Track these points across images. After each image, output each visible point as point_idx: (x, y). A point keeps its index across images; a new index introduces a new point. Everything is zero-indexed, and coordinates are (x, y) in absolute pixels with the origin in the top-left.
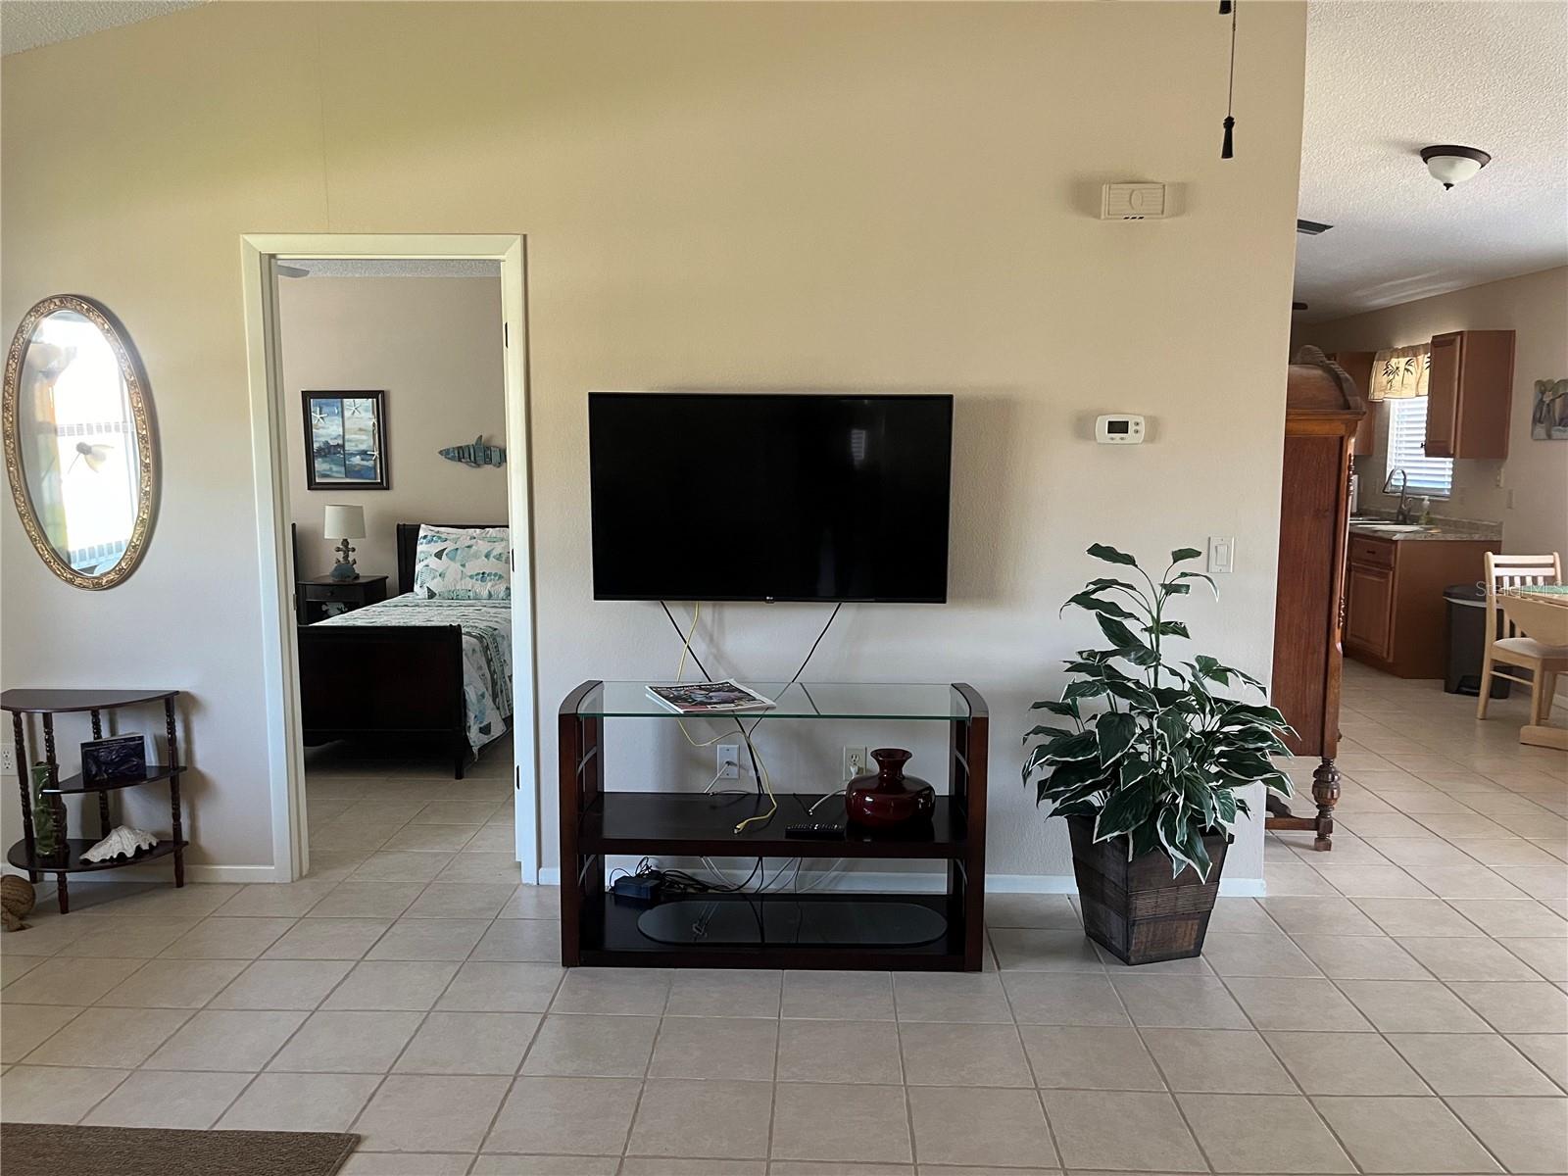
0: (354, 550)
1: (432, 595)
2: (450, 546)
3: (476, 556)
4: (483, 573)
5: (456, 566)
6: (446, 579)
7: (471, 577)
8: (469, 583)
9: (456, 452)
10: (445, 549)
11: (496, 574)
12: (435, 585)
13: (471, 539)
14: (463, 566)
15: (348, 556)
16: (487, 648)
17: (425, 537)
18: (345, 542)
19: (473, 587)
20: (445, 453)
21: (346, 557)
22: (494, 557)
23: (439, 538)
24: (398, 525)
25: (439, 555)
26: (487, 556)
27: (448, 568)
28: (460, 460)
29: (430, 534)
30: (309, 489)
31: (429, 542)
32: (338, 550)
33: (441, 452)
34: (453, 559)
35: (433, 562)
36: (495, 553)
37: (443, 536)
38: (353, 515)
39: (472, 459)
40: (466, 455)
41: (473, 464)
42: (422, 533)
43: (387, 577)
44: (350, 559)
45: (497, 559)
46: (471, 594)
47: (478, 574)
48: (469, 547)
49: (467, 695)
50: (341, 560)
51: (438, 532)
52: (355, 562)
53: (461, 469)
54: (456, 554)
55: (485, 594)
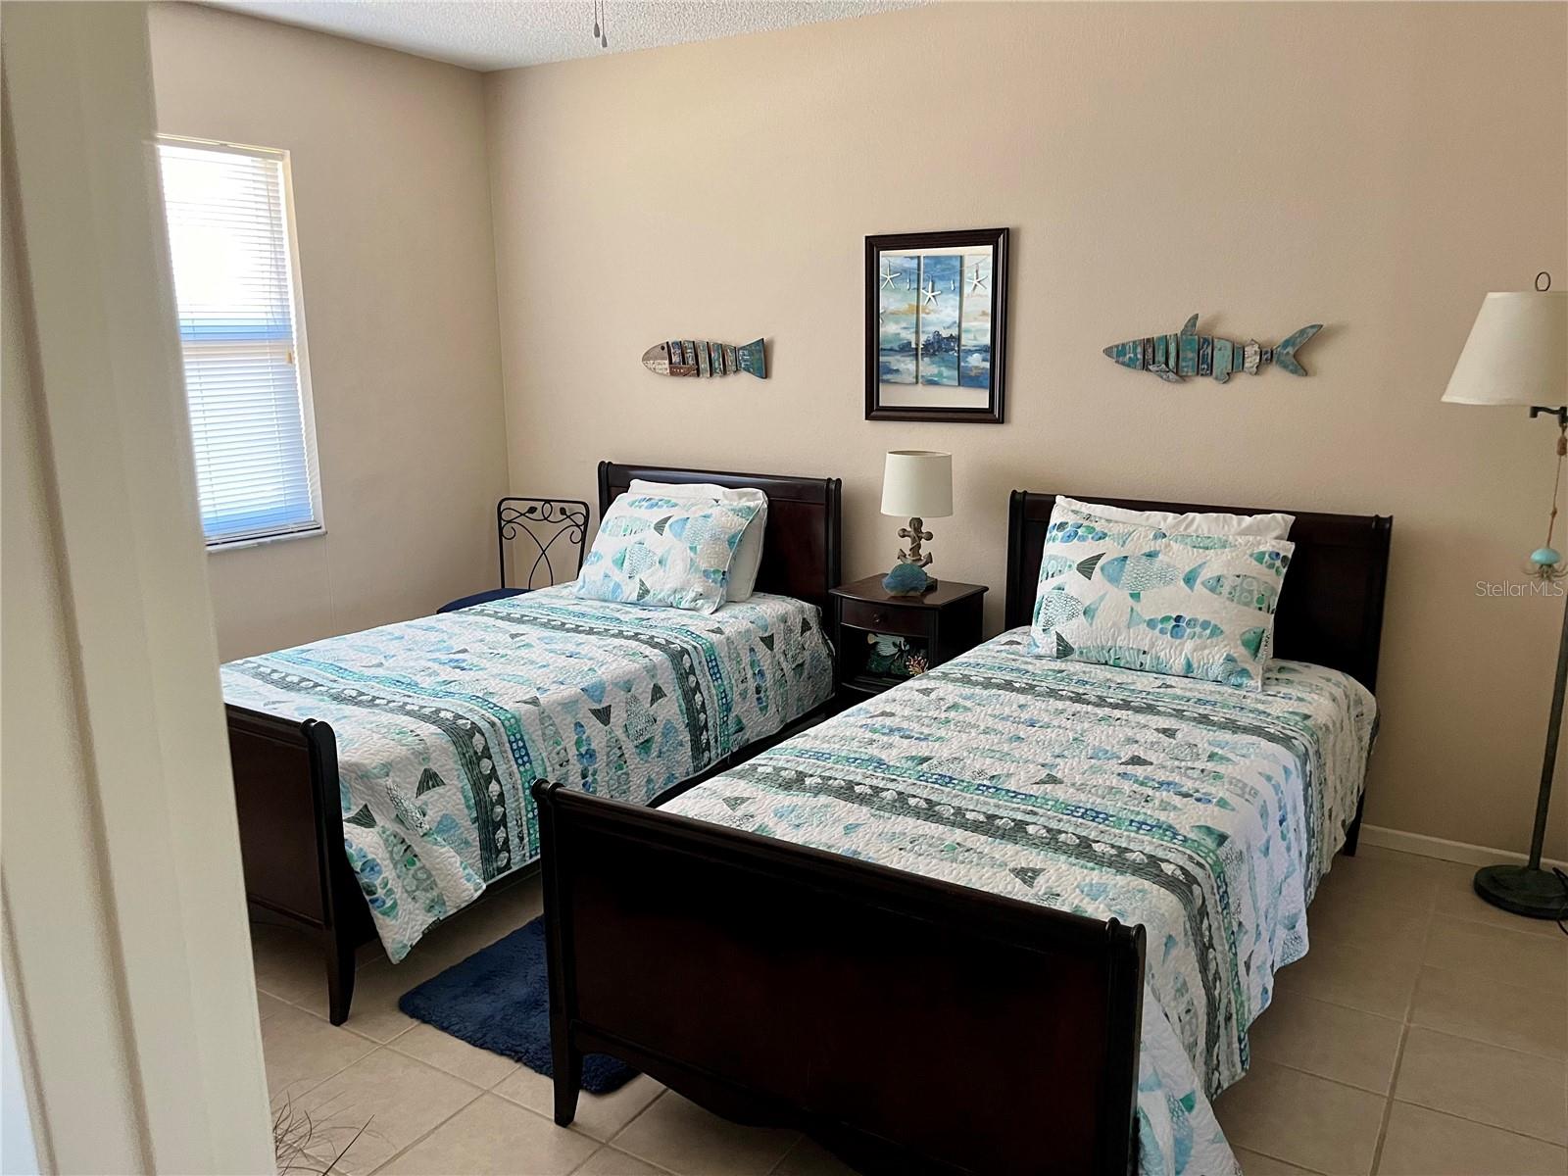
0: (930, 536)
1: (1064, 651)
2: (1110, 549)
3: (1164, 578)
4: (1178, 619)
5: (1119, 596)
6: (1097, 621)
7: (1151, 624)
8: (1142, 637)
9: (1139, 350)
10: (1099, 557)
11: (1205, 625)
12: (1074, 631)
13: (1155, 537)
14: (1136, 596)
15: (919, 546)
16: (1203, 912)
17: (1062, 526)
18: (917, 523)
19: (1153, 645)
20: (1117, 353)
21: (916, 549)
22: (1203, 583)
23: (1091, 530)
24: (1014, 492)
25: (1087, 568)
26: (1189, 580)
27: (1102, 598)
28: (1145, 366)
29: (1071, 519)
30: (866, 419)
31: (1069, 538)
32: (904, 534)
33: (1108, 352)
34: (1114, 580)
35: (1074, 582)
36: (1206, 574)
37: (1098, 527)
38: (934, 472)
39: (1172, 363)
40: (1160, 357)
41: (1171, 375)
42: (1056, 517)
43: (986, 589)
44: (923, 552)
45: (1212, 590)
46: (1148, 660)
47: (1166, 619)
48: (1151, 555)
49: (1144, 1130)
50: (907, 552)
51: (1089, 517)
52: (930, 559)
53: (1148, 386)
54: (1122, 570)
55: (1178, 665)
